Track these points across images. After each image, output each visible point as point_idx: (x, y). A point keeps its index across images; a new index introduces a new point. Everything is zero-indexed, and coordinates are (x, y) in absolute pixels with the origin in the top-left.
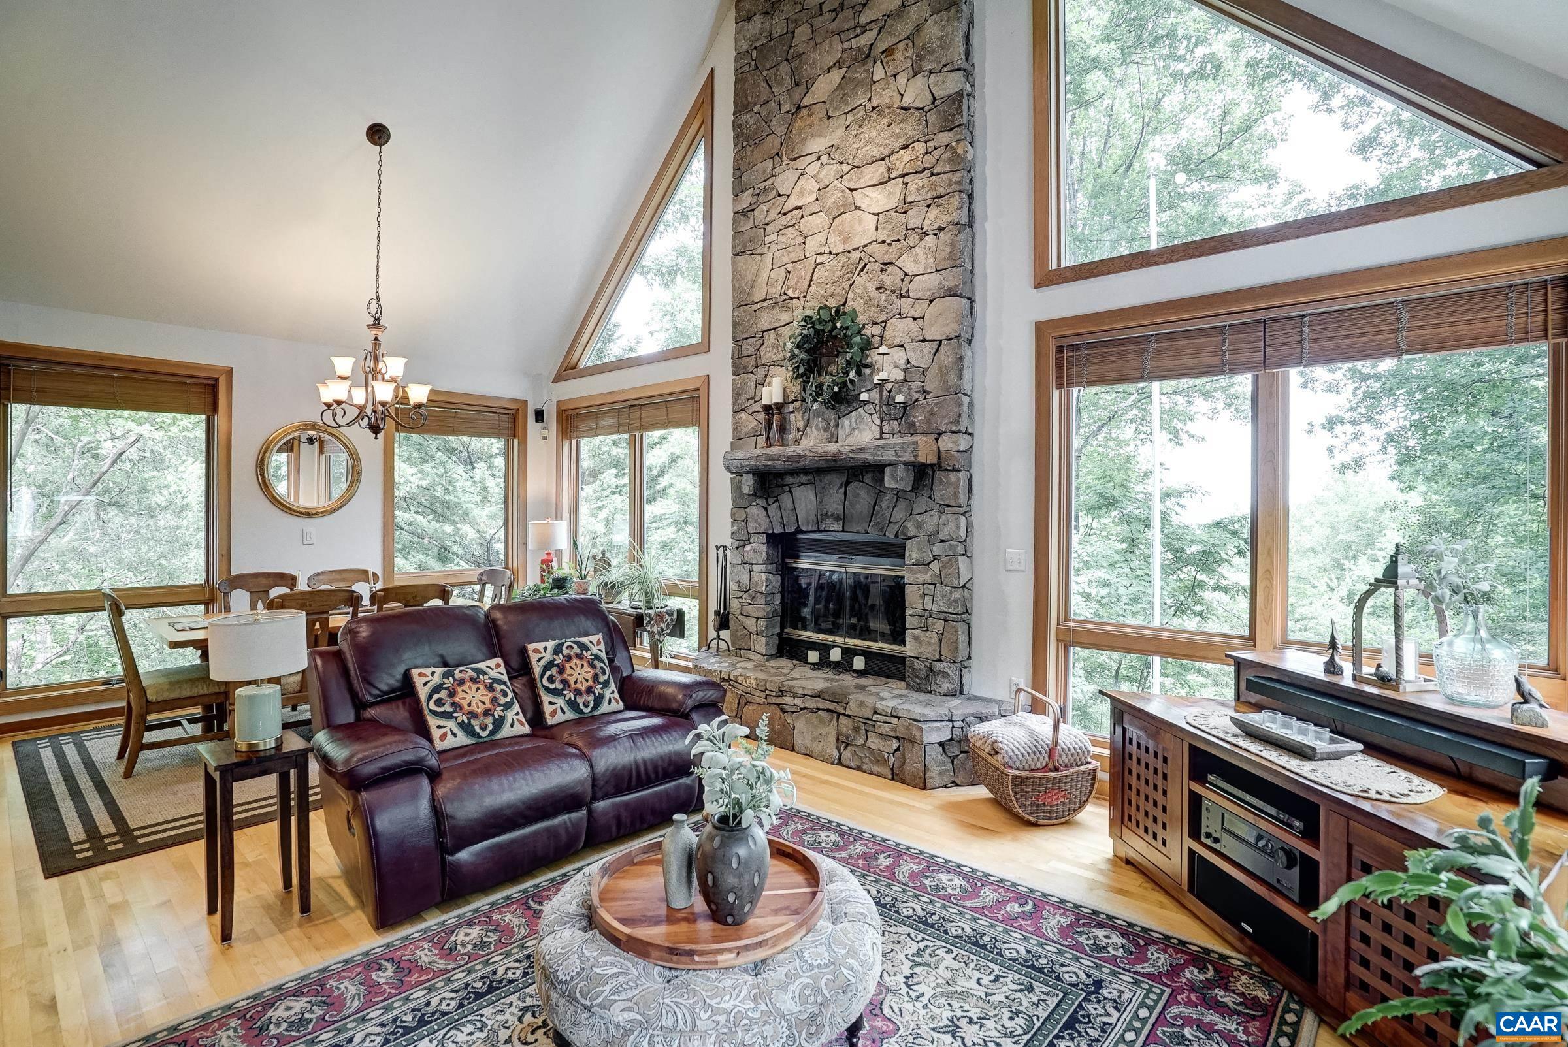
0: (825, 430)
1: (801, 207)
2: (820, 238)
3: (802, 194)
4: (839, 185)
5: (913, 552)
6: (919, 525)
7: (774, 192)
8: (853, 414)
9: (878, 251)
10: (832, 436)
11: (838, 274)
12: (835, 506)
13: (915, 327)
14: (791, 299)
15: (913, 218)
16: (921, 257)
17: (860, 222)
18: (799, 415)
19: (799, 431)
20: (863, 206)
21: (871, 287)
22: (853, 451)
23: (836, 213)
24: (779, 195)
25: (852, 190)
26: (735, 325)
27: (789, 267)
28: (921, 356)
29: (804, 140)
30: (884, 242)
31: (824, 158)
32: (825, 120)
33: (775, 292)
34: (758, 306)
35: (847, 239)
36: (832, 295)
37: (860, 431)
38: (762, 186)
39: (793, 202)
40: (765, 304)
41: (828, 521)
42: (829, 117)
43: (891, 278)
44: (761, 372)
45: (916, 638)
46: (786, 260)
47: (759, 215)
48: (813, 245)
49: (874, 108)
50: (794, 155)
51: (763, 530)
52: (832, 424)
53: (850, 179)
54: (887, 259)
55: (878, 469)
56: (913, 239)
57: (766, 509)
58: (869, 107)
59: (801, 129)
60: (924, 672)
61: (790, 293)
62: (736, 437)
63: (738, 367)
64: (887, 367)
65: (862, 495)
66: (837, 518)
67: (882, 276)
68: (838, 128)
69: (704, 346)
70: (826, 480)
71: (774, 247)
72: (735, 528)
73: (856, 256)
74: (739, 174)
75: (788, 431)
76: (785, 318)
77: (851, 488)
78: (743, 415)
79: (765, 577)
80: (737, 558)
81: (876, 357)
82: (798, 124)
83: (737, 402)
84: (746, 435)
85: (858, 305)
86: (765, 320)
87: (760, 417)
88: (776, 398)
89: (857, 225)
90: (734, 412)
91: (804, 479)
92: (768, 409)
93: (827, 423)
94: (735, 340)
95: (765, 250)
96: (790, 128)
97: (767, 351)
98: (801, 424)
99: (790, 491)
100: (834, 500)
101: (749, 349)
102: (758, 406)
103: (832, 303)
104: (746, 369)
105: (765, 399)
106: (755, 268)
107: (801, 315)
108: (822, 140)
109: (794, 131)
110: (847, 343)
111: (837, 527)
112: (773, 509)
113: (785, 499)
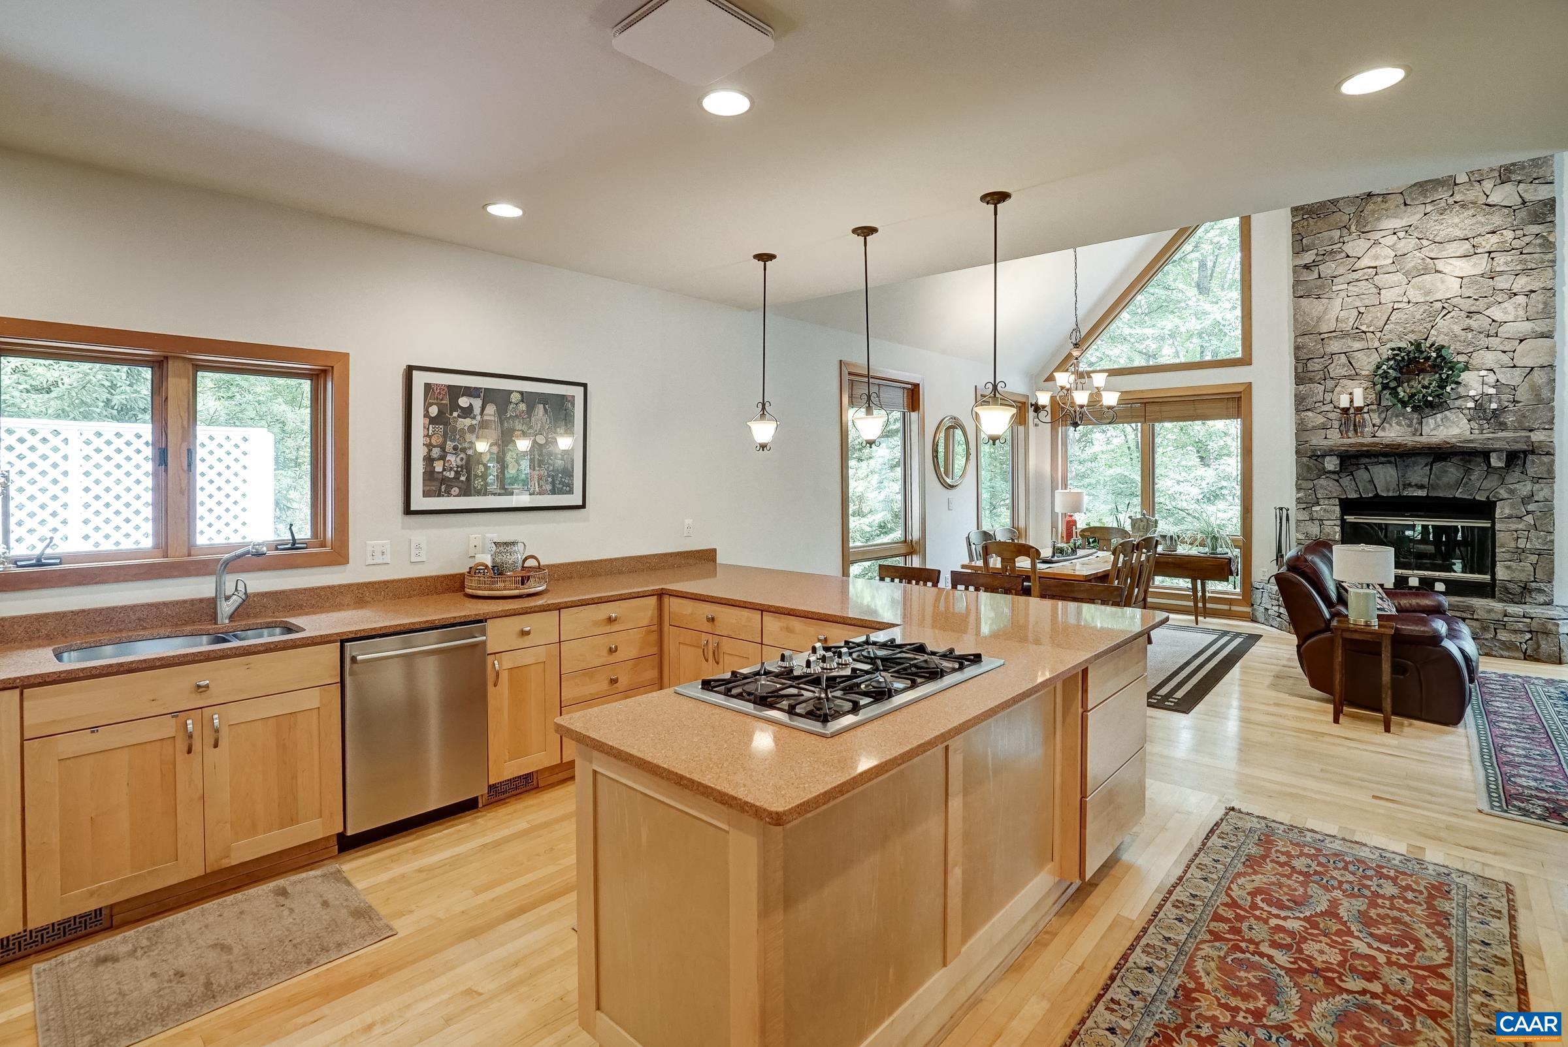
0: (1409, 426)
1: (1376, 267)
2: (1398, 291)
3: (1376, 258)
4: (1418, 254)
5: (1502, 511)
6: (1512, 491)
7: (1343, 255)
8: (1439, 415)
9: (1467, 305)
10: (1416, 430)
11: (1418, 317)
12: (1419, 478)
13: (1505, 358)
14: (1363, 332)
15: (1501, 282)
16: (1511, 310)
17: (1443, 282)
18: (1375, 416)
19: (1374, 425)
20: (1444, 271)
21: (1457, 329)
22: (1460, 442)
23: (1414, 273)
24: (1348, 256)
25: (1432, 259)
26: (1297, 348)
27: (1362, 310)
28: (1511, 377)
29: (1378, 219)
30: (1470, 297)
31: (1401, 234)
32: (1402, 206)
33: (1347, 326)
34: (1326, 336)
35: (1428, 293)
36: (1413, 332)
37: (1447, 428)
38: (1329, 249)
39: (1366, 262)
40: (1334, 334)
41: (1410, 489)
42: (1406, 205)
43: (1477, 323)
44: (1330, 384)
45: (1508, 567)
46: (1358, 304)
47: (1327, 269)
48: (1387, 296)
49: (1456, 202)
50: (1367, 229)
51: (1335, 495)
52: (1415, 421)
53: (1432, 251)
54: (1473, 309)
55: (1484, 454)
56: (1501, 297)
57: (1337, 481)
58: (1451, 201)
59: (1373, 212)
60: (1518, 590)
61: (1364, 328)
62: (1302, 429)
63: (1302, 377)
64: (1473, 383)
65: (1452, 471)
66: (1422, 487)
67: (1468, 321)
68: (1415, 213)
69: (1246, 360)
70: (1409, 461)
71: (1343, 294)
72: (1300, 495)
73: (1439, 305)
74: (1299, 237)
75: (1364, 426)
76: (1357, 345)
77: (1438, 466)
78: (1310, 414)
79: (1338, 529)
80: (1304, 516)
81: (1465, 377)
82: (1370, 207)
83: (1301, 403)
84: (1314, 428)
85: (1441, 340)
86: (1334, 346)
87: (1330, 415)
88: (1359, 402)
89: (1439, 284)
90: (1297, 411)
91: (1382, 459)
92: (1345, 411)
93: (1411, 420)
94: (1297, 359)
95: (1334, 295)
96: (1360, 209)
97: (1338, 368)
98: (1377, 421)
99: (1367, 468)
100: (1418, 473)
101: (1314, 366)
102: (1329, 407)
103: (1412, 337)
104: (1311, 381)
105: (1344, 402)
106: (1321, 308)
107: (1377, 344)
108: (1398, 221)
109: (1365, 212)
110: (1433, 366)
111: (1422, 493)
112: (1346, 481)
113: (1362, 474)
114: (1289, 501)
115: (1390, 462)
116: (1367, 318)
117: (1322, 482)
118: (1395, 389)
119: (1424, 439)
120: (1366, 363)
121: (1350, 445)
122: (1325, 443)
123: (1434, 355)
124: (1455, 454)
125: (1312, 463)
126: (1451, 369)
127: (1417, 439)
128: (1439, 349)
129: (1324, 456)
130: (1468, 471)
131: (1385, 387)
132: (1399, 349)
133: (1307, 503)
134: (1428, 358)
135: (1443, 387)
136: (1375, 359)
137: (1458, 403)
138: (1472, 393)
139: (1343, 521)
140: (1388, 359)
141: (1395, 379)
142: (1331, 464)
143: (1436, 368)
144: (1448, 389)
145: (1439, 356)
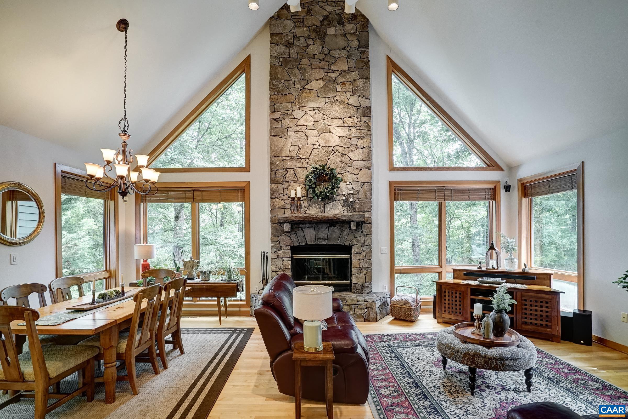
0: (320, 208)
1: (306, 126)
2: (315, 139)
3: (306, 120)
4: (323, 122)
5: (354, 250)
6: (358, 241)
7: (292, 117)
8: (331, 203)
9: (341, 150)
10: (322, 210)
11: (323, 153)
12: (324, 235)
13: (355, 177)
14: (301, 158)
15: (354, 141)
16: (357, 155)
17: (332, 137)
18: (306, 202)
19: (305, 207)
20: (333, 132)
21: (338, 161)
22: (339, 217)
23: (322, 132)
24: (294, 118)
25: (329, 126)
26: (271, 164)
27: (300, 146)
28: (357, 187)
29: (307, 101)
30: (342, 147)
31: (317, 111)
33: (294, 154)
34: (285, 158)
35: (327, 142)
36: (321, 160)
37: (334, 210)
38: (286, 112)
39: (301, 122)
40: (288, 158)
41: (320, 240)
42: (318, 97)
43: (345, 159)
44: (286, 184)
45: (357, 277)
46: (299, 143)
47: (286, 123)
48: (311, 141)
49: (337, 100)
50: (303, 105)
51: (288, 244)
52: (322, 206)
53: (328, 121)
54: (344, 152)
55: (348, 223)
56: (353, 148)
57: (289, 237)
58: (335, 99)
59: (305, 97)
60: (360, 287)
61: (301, 156)
62: (273, 208)
63: (273, 181)
64: (344, 188)
65: (336, 231)
66: (324, 239)
67: (342, 158)
68: (322, 102)
69: (246, 169)
70: (320, 225)
71: (292, 137)
72: (273, 244)
73: (331, 148)
74: (273, 104)
75: (301, 208)
76: (298, 165)
77: (331, 229)
78: (277, 200)
79: (290, 262)
80: (275, 256)
81: (342, 185)
82: (304, 94)
83: (273, 194)
84: (279, 208)
85: (332, 166)
86: (288, 164)
87: (286, 201)
88: (299, 195)
89: (331, 138)
90: (271, 198)
91: (309, 225)
92: (293, 199)
93: (320, 205)
94: (271, 170)
95: (288, 137)
96: (300, 95)
97: (289, 177)
98: (307, 205)
99: (302, 230)
100: (323, 233)
101: (279, 174)
102: (286, 197)
103: (321, 163)
104: (278, 182)
105: (293, 195)
106: (283, 143)
107: (306, 165)
108: (315, 104)
109: (302, 96)
110: (329, 179)
111: (324, 242)
112: (293, 237)
113: (300, 233)
114: (268, 248)
115: (312, 227)
116: (302, 151)
117: (283, 237)
118: (314, 188)
119: (326, 215)
120: (302, 174)
121: (296, 217)
122: (284, 216)
123: (330, 172)
124: (337, 223)
125: (278, 227)
126: (336, 180)
127: (323, 214)
128: (332, 170)
129: (283, 223)
130: (342, 231)
131: (310, 187)
132: (316, 168)
133: (276, 249)
134: (327, 174)
135: (333, 189)
136: (305, 173)
137: (338, 197)
138: (344, 193)
139: (292, 257)
140: (311, 173)
141: (314, 183)
142: (287, 227)
143: (330, 179)
144: (335, 190)
145: (332, 173)
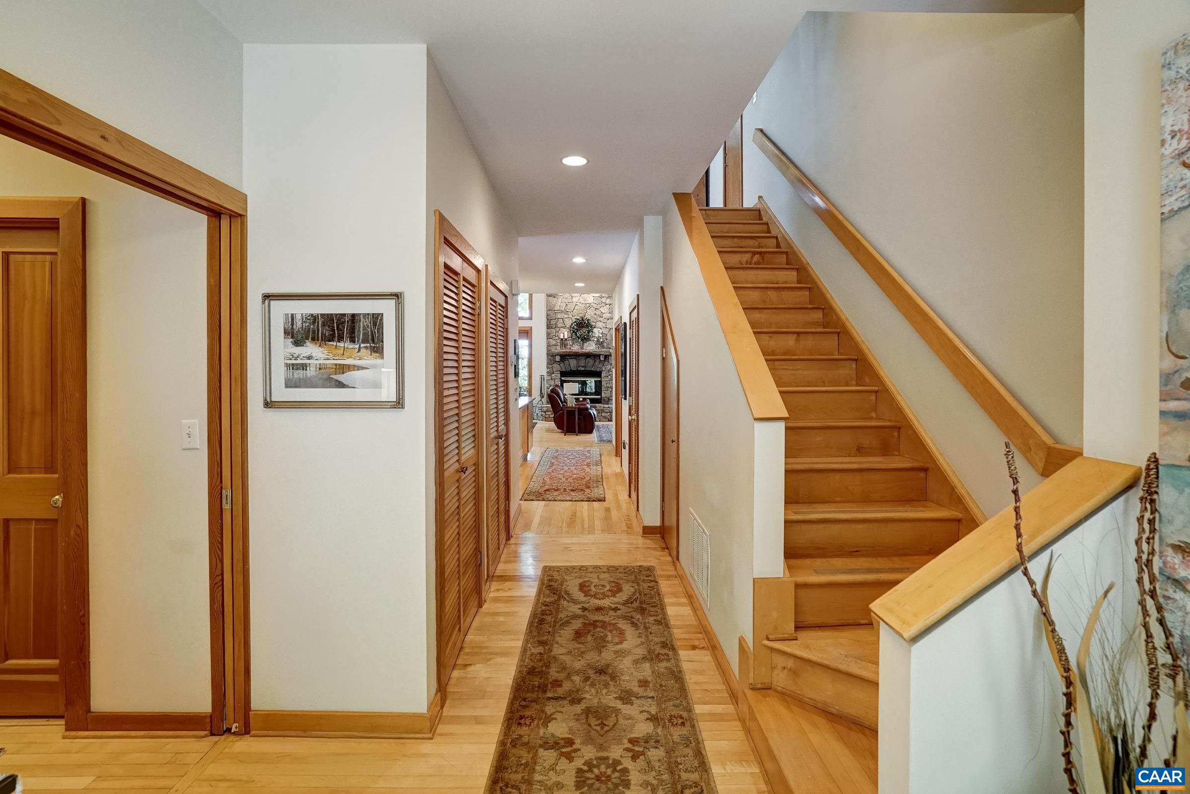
0: (580, 346)
2: (577, 298)
5: (603, 374)
6: (606, 368)
8: (588, 343)
9: (595, 306)
10: (582, 347)
11: (582, 309)
12: (582, 364)
13: (604, 325)
14: (567, 312)
15: (604, 300)
16: (606, 309)
18: (571, 342)
21: (592, 314)
22: (593, 352)
26: (547, 315)
27: (567, 304)
28: (605, 331)
30: (596, 304)
33: (563, 309)
34: (556, 312)
35: (585, 301)
36: (581, 313)
37: (590, 347)
40: (559, 311)
41: (580, 367)
43: (598, 312)
44: (557, 329)
45: (605, 393)
46: (566, 301)
48: (575, 300)
51: (558, 370)
52: (582, 344)
54: (597, 308)
55: (599, 356)
56: (603, 305)
57: (559, 365)
60: (607, 400)
61: (567, 310)
62: (549, 346)
63: (549, 327)
64: (597, 332)
65: (590, 361)
66: (583, 367)
67: (596, 312)
69: (530, 318)
70: (580, 357)
71: (562, 297)
72: (548, 370)
73: (588, 305)
75: (567, 345)
76: (566, 316)
77: (588, 359)
78: (551, 340)
79: (559, 382)
80: (549, 378)
81: (595, 330)
83: (549, 336)
84: (553, 345)
85: (589, 317)
86: (559, 316)
87: (558, 341)
88: (566, 337)
89: (588, 298)
90: (547, 339)
91: (573, 357)
92: (562, 339)
93: (580, 344)
94: (547, 319)
95: (559, 297)
97: (559, 325)
98: (571, 344)
99: (568, 360)
100: (582, 362)
101: (553, 322)
102: (557, 338)
103: (581, 315)
104: (552, 328)
105: (562, 337)
106: (555, 301)
107: (571, 316)
110: (586, 326)
111: (583, 369)
112: (562, 365)
113: (566, 362)
114: (544, 373)
115: (574, 358)
116: (569, 307)
117: (555, 365)
118: (576, 333)
119: (583, 350)
120: (568, 323)
121: (564, 352)
122: (556, 351)
123: (587, 322)
124: (592, 356)
125: (552, 358)
126: (591, 327)
127: (582, 350)
128: (588, 320)
129: (555, 356)
130: (595, 361)
131: (574, 332)
132: (577, 319)
133: (550, 373)
134: (585, 323)
135: (589, 333)
136: (571, 322)
137: (593, 339)
138: (596, 336)
139: (561, 379)
140: (575, 322)
141: (577, 329)
142: (558, 358)
143: (587, 326)
144: (590, 334)
145: (588, 322)
